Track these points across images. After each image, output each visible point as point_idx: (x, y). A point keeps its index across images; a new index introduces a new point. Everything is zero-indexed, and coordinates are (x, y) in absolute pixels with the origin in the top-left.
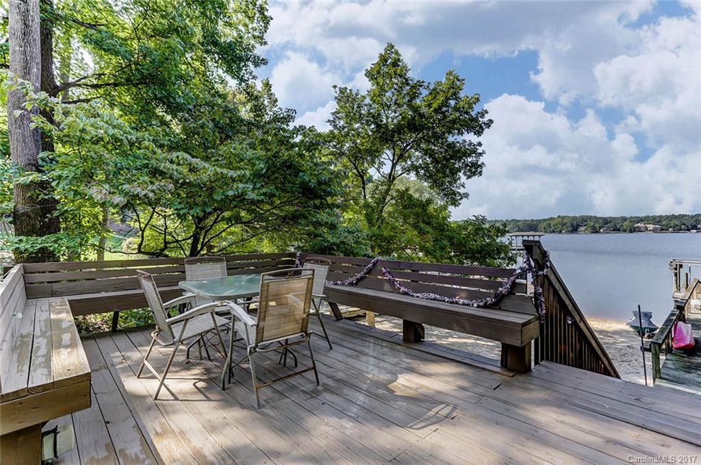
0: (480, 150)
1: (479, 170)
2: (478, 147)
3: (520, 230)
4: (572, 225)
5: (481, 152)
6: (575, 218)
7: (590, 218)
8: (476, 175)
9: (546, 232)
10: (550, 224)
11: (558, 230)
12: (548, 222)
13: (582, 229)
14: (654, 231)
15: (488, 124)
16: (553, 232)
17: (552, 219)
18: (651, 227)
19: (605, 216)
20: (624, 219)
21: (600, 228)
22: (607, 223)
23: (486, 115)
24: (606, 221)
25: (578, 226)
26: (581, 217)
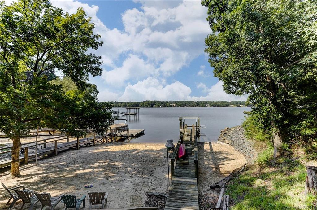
0: (100, 61)
1: (100, 72)
2: (99, 59)
3: (132, 106)
4: (151, 104)
5: (101, 62)
6: (152, 101)
7: (157, 101)
8: (98, 74)
9: (142, 107)
10: (143, 104)
11: (146, 106)
12: (143, 103)
13: (155, 106)
14: (176, 106)
15: (101, 44)
16: (145, 107)
17: (144, 102)
18: (175, 105)
19: (162, 101)
20: (167, 102)
21: (160, 105)
22: (162, 104)
23: (99, 38)
24: (162, 103)
25: (153, 105)
26: (154, 101)
